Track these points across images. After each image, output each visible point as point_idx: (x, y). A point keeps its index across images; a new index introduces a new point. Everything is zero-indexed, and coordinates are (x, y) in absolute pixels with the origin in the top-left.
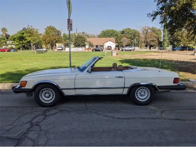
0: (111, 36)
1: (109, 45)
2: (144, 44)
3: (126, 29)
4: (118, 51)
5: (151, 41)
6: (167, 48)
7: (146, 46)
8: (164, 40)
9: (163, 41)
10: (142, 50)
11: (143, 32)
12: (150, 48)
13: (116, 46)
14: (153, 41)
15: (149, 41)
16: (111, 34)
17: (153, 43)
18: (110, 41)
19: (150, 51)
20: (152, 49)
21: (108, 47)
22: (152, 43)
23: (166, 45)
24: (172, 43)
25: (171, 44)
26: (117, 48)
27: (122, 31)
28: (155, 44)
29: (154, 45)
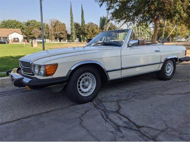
0: (14, 27)
1: (15, 37)
2: (54, 37)
3: (32, 21)
4: (28, 43)
5: (60, 34)
6: (75, 40)
7: (56, 38)
8: (72, 33)
9: (72, 34)
10: (52, 42)
11: (51, 24)
12: (60, 41)
13: (25, 38)
15: (58, 34)
16: (15, 25)
17: (62, 35)
18: (15, 32)
19: (60, 43)
20: (62, 42)
21: (15, 38)
22: (62, 36)
23: (74, 37)
24: (78, 36)
25: (77, 37)
26: (26, 40)
27: (27, 22)
29: (63, 38)
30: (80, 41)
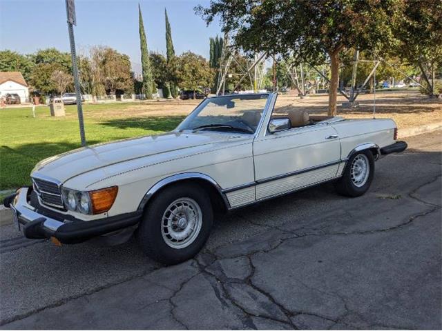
0: (6, 67)
1: (10, 92)
2: (102, 88)
3: (48, 52)
4: (41, 105)
5: (118, 80)
6: (153, 95)
7: (108, 92)
8: (145, 79)
9: (145, 81)
10: (100, 102)
11: (96, 59)
12: (118, 97)
13: (32, 94)
14: (122, 80)
15: (112, 81)
16: (7, 63)
17: (123, 84)
18: (10, 80)
19: (119, 102)
20: (123, 100)
21: (9, 95)
22: (122, 86)
23: (151, 88)
24: (160, 85)
25: (159, 88)
26: (37, 99)
27: (36, 55)
28: (126, 87)
29: (126, 90)
30: (165, 95)
